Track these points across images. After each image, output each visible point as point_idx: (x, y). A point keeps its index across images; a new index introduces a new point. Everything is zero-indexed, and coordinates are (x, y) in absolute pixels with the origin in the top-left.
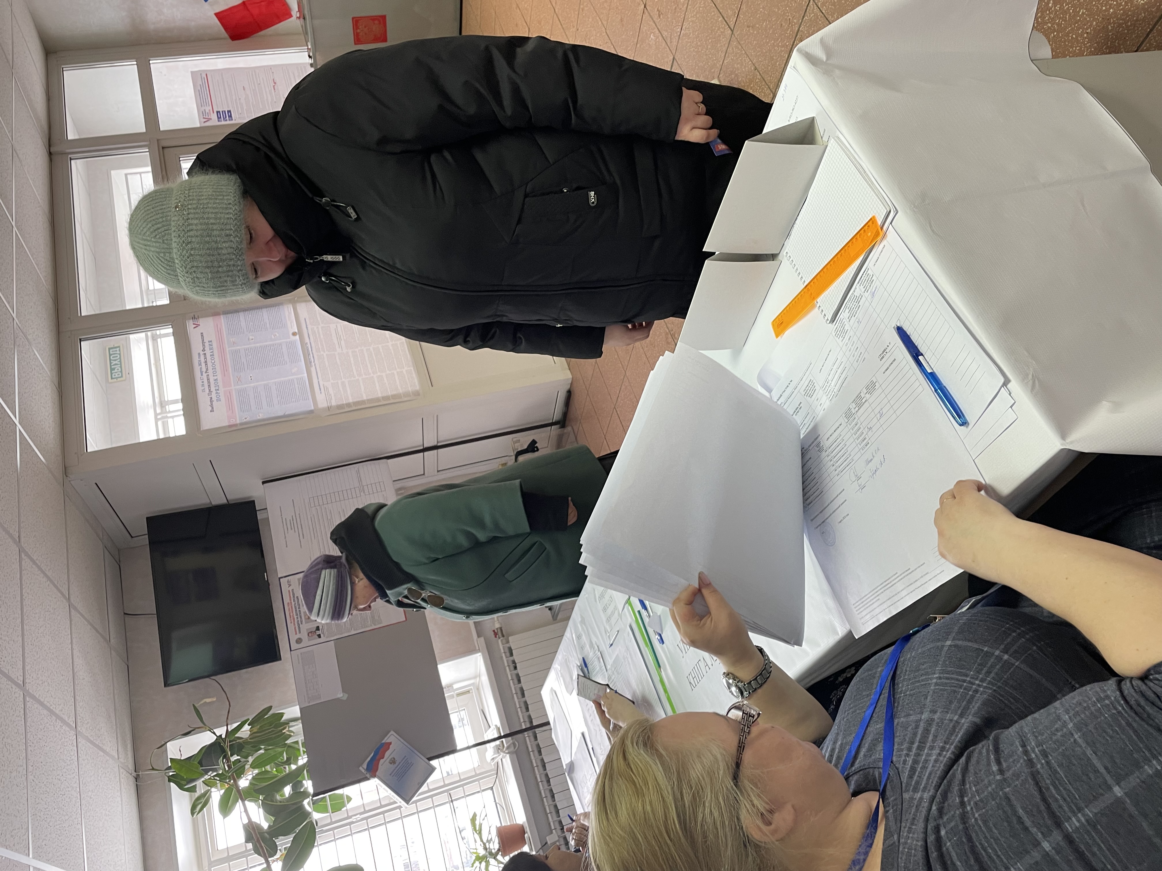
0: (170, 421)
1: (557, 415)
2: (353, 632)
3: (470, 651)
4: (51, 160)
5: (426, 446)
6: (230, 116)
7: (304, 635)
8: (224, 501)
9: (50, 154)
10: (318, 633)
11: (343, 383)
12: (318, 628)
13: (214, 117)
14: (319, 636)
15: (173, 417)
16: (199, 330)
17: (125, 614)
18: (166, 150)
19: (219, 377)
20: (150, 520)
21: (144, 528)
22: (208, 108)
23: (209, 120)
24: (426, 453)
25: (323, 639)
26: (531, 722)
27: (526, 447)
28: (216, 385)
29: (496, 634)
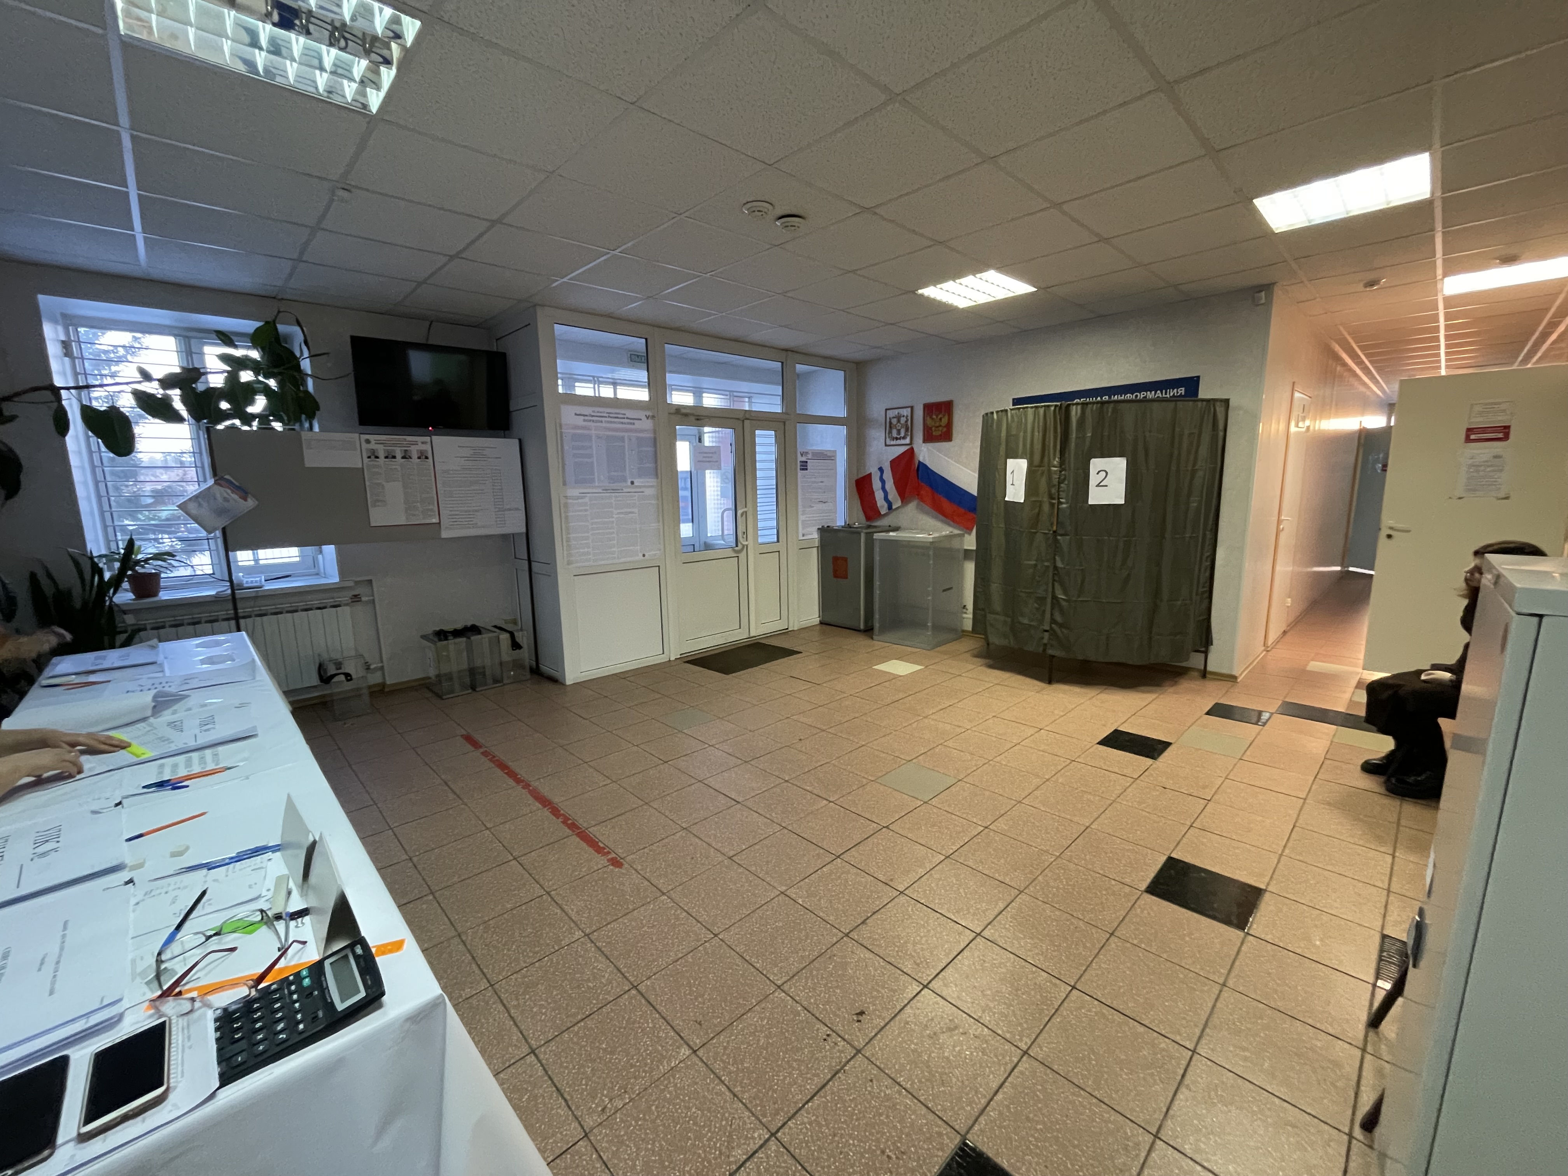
0: (592, 385)
1: (544, 668)
2: (367, 483)
3: (342, 573)
4: (783, 350)
5: (533, 564)
6: (803, 469)
7: (372, 446)
8: (511, 409)
9: (786, 350)
10: (373, 457)
11: (586, 510)
12: (377, 457)
13: (804, 459)
14: (369, 457)
15: (594, 388)
16: (644, 418)
17: (432, 322)
18: (782, 424)
19: (604, 425)
20: (503, 356)
21: (501, 350)
22: (810, 456)
23: (802, 455)
24: (527, 562)
25: (366, 460)
26: (244, 617)
27: (517, 640)
28: (597, 421)
29: (355, 596)
